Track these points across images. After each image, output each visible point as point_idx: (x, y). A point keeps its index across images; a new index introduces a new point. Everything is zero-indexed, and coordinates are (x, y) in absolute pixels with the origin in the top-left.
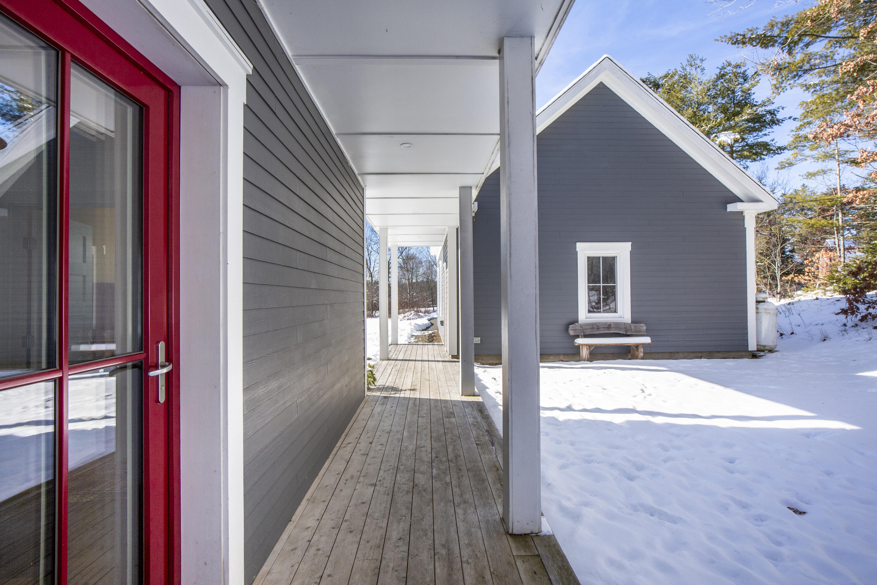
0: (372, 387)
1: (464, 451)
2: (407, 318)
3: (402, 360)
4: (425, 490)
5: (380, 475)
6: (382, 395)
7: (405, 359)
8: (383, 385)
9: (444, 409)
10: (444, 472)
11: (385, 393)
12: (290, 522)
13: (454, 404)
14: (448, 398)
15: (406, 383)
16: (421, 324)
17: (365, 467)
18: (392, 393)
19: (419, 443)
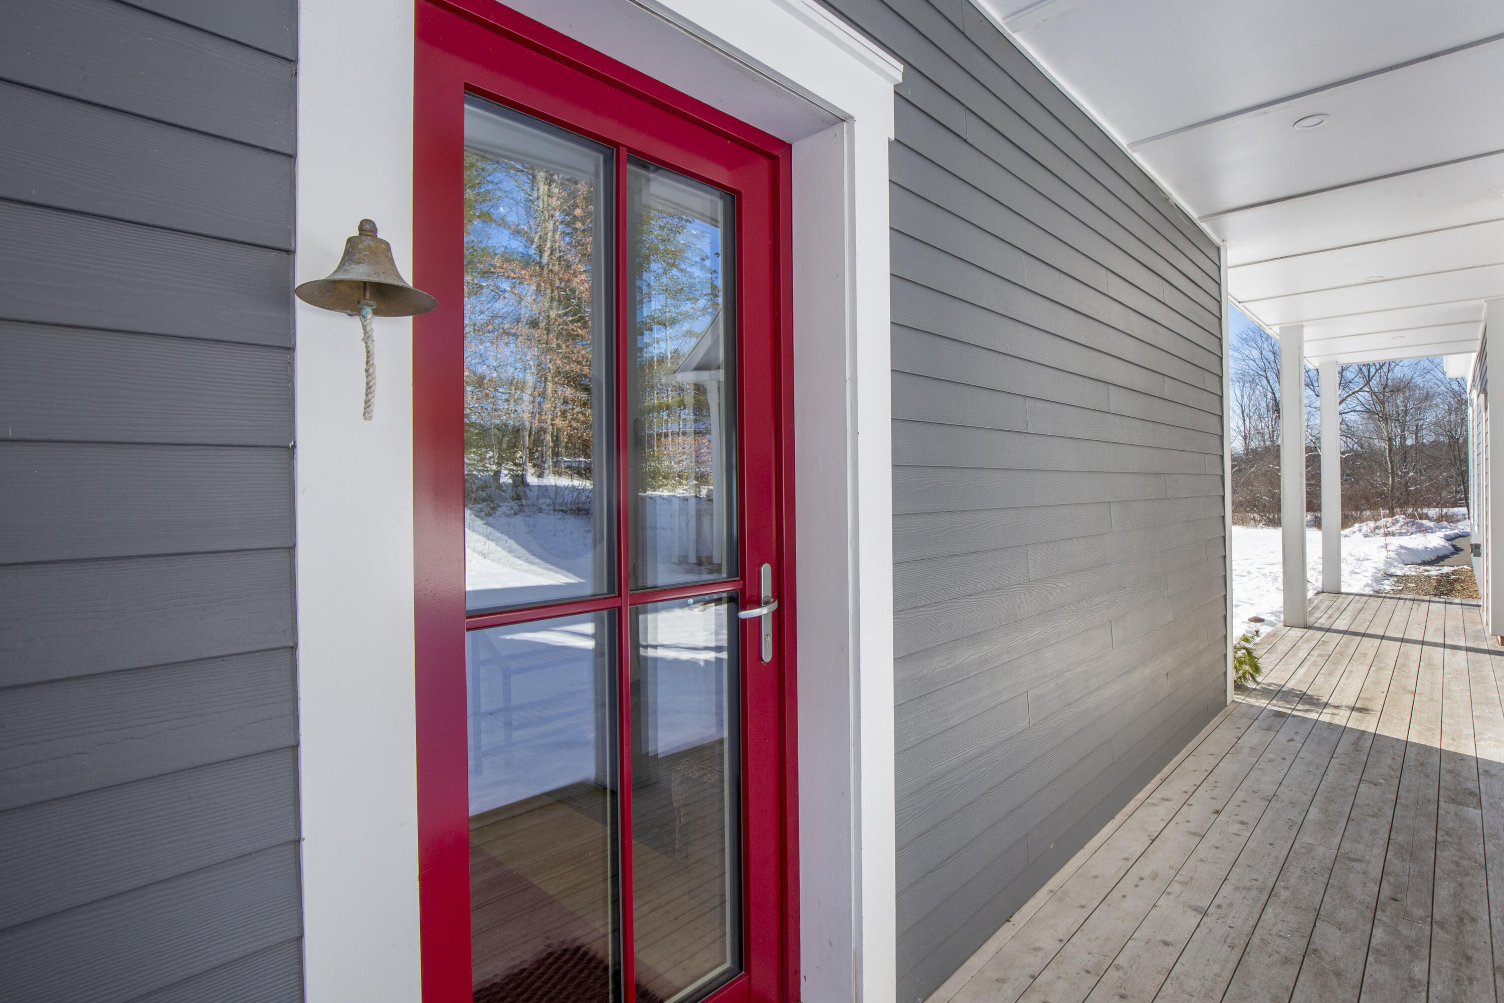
0: (1251, 684)
1: (1493, 909)
2: (1382, 531)
3: (1345, 632)
4: (1338, 974)
5: (1222, 893)
6: (1269, 707)
7: (1352, 629)
8: (1280, 685)
9: (1446, 778)
10: (1409, 948)
11: (1281, 703)
12: (1008, 924)
13: (1486, 771)
14: (1467, 750)
15: (1342, 690)
16: (1420, 547)
17: (1191, 862)
18: (1300, 707)
19: (1347, 846)
